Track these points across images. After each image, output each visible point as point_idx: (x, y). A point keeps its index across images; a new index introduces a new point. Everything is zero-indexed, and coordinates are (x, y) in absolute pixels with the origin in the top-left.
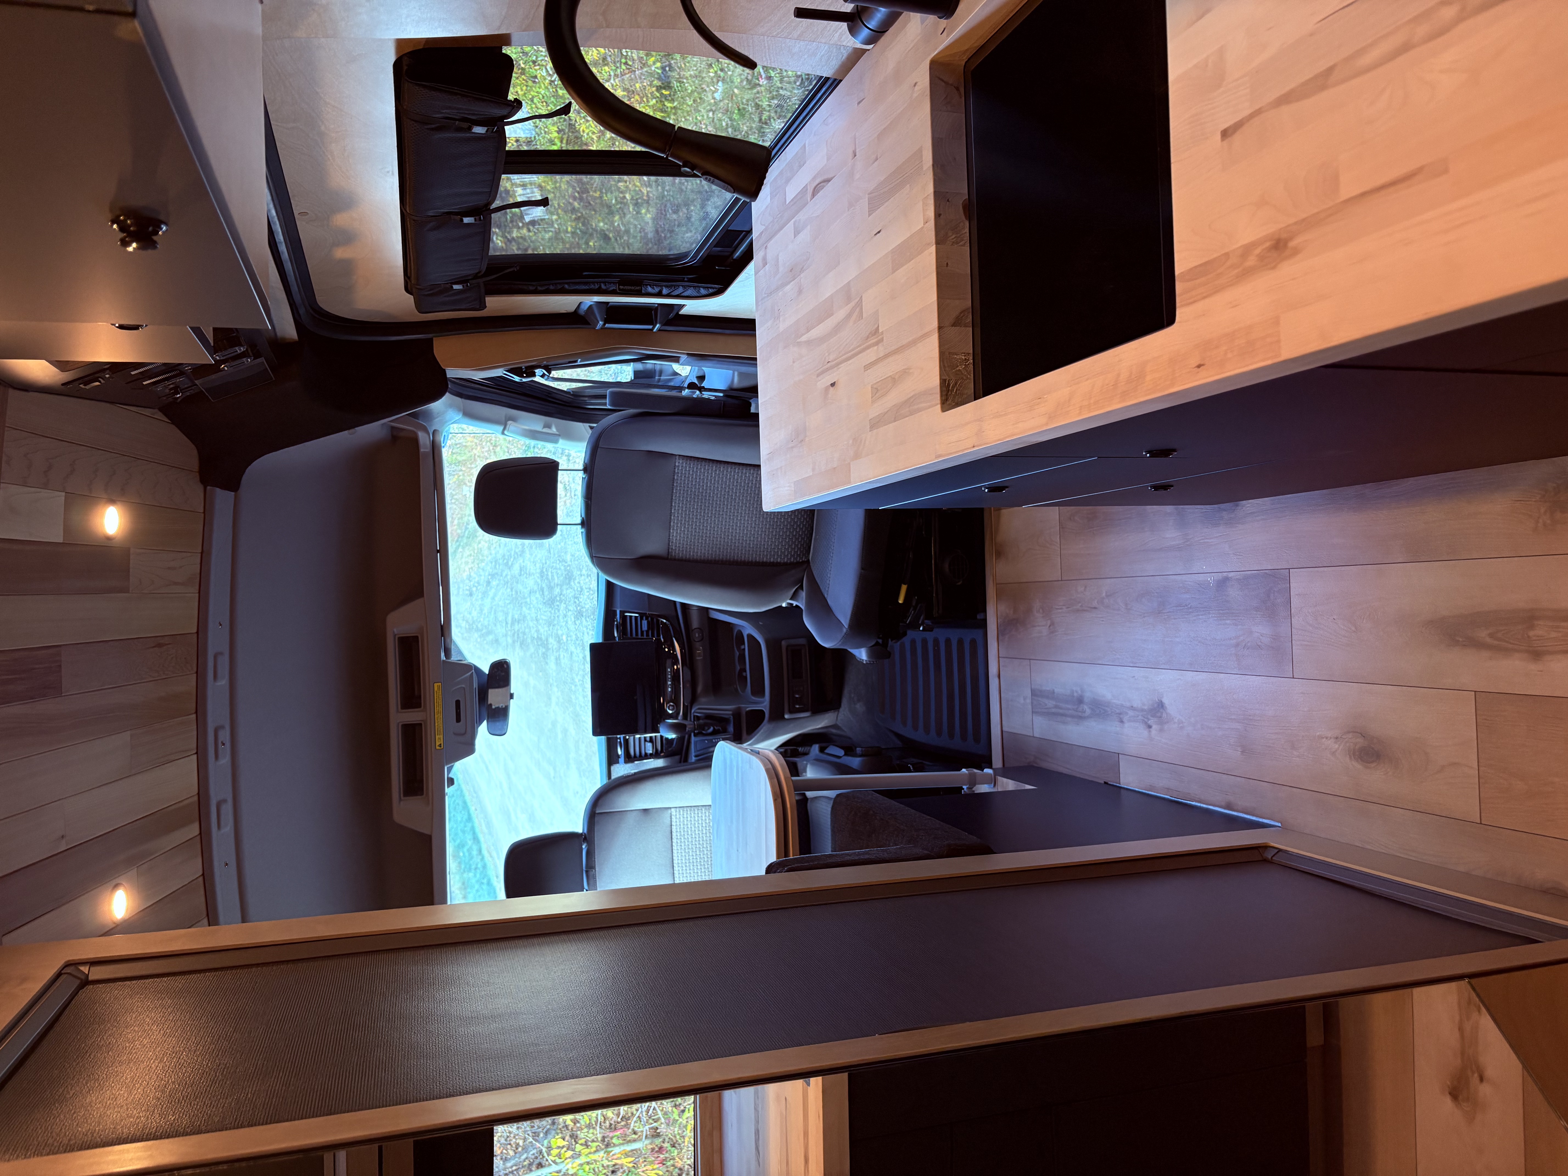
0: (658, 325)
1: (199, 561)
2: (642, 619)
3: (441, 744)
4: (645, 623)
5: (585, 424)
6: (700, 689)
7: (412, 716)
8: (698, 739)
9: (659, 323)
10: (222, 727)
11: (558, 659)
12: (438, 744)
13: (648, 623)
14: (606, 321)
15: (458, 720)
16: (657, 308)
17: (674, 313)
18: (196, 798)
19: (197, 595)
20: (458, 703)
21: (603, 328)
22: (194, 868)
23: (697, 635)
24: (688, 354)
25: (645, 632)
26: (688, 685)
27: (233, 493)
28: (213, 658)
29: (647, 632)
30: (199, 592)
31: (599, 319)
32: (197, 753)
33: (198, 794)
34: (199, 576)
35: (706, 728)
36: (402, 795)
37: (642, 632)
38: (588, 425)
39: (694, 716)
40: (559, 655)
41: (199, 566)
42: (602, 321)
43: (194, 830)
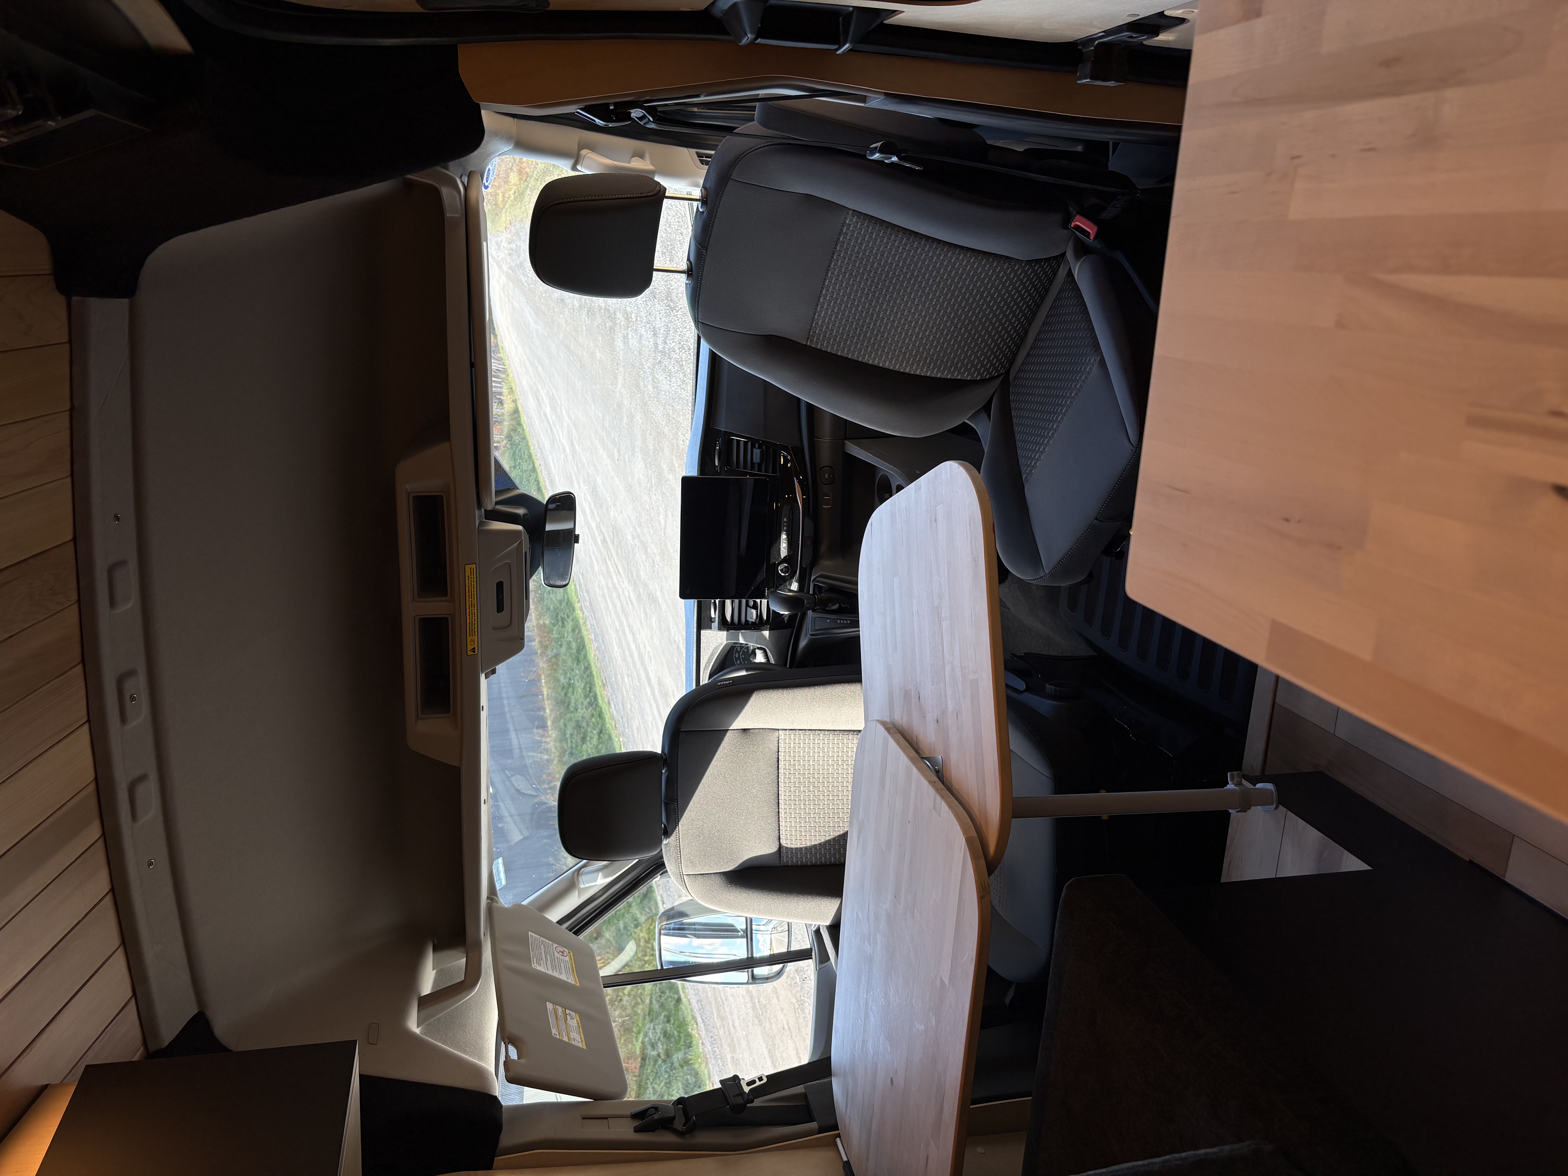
0: (847, 45)
1: (67, 424)
2: (753, 446)
3: (474, 648)
4: (757, 452)
5: (690, 150)
6: (823, 548)
7: (435, 607)
8: (816, 615)
9: (851, 42)
10: (132, 673)
11: (625, 337)
12: (470, 647)
13: (762, 453)
14: (761, 33)
15: (500, 608)
16: (851, 13)
17: (878, 22)
18: (92, 787)
19: (69, 479)
20: (500, 585)
21: (752, 43)
22: (101, 883)
23: (826, 477)
24: (886, 94)
25: (756, 465)
26: (809, 542)
27: (126, 300)
28: (105, 574)
29: (760, 465)
30: (72, 475)
31: (748, 29)
32: (88, 721)
33: (96, 779)
34: (69, 450)
35: (830, 605)
36: (420, 713)
37: (752, 464)
38: (694, 151)
39: (815, 585)
40: (628, 334)
41: (68, 432)
42: (752, 33)
43: (94, 831)
